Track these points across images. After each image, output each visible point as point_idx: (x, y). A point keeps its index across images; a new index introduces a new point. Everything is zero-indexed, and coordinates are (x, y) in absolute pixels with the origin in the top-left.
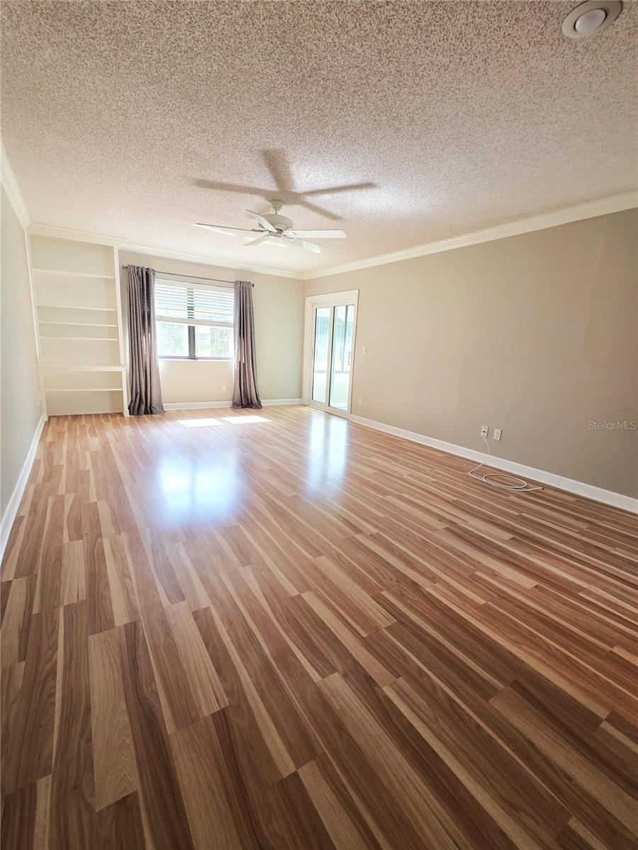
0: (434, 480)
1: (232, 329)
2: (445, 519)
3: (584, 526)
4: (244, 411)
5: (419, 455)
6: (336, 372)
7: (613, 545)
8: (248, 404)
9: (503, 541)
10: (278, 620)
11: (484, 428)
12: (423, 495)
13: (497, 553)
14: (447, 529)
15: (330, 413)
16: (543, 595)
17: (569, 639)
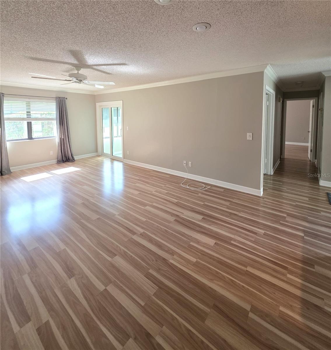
0: (167, 192)
1: (56, 121)
2: (174, 214)
3: (228, 204)
4: (64, 164)
5: (158, 178)
6: (115, 137)
7: (239, 211)
8: (67, 160)
9: (199, 221)
10: (94, 313)
11: (185, 162)
12: (163, 203)
13: (198, 228)
14: (176, 220)
15: (113, 159)
16: (218, 247)
17: (231, 269)
